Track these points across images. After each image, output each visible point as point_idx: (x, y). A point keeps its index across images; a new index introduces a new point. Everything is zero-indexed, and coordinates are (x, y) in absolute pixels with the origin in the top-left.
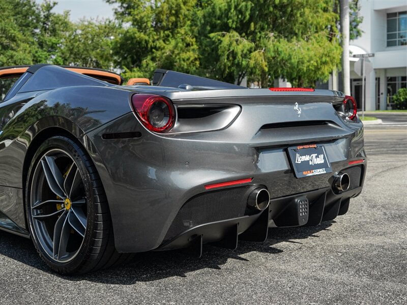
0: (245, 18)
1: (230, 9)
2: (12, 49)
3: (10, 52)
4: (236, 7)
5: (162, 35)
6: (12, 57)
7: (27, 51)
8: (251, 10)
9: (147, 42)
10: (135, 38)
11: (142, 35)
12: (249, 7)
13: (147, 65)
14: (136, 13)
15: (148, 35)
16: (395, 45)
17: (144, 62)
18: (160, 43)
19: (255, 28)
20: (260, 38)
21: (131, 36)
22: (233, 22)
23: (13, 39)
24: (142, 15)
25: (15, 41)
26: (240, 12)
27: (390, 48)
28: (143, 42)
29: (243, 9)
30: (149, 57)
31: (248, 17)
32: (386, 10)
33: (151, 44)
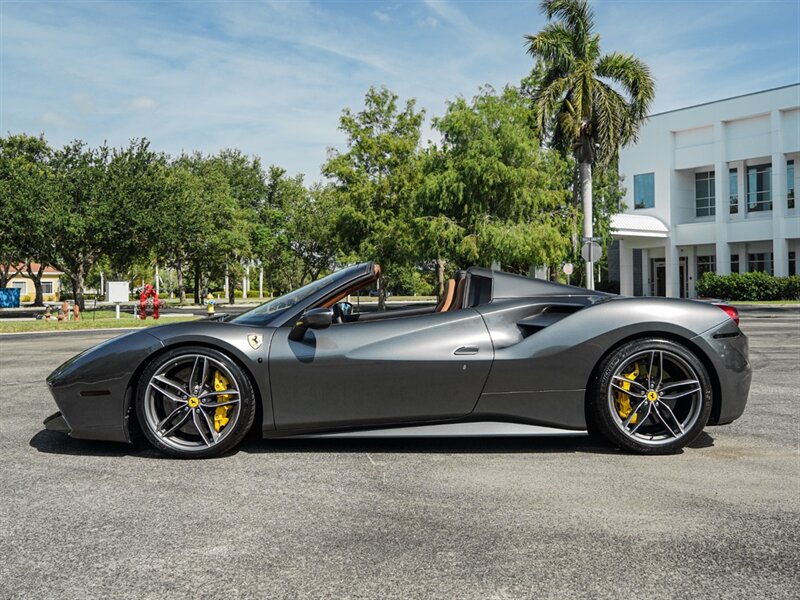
0: (458, 199)
1: (441, 190)
2: (227, 228)
3: (224, 231)
4: (448, 188)
5: (383, 214)
6: (226, 237)
7: (244, 230)
8: (464, 190)
9: (365, 222)
10: (352, 217)
11: (360, 214)
12: (461, 187)
13: (366, 249)
14: (353, 189)
15: (367, 215)
16: (707, 215)
17: (362, 245)
18: (380, 224)
19: (469, 211)
20: (474, 221)
21: (347, 215)
22: (444, 203)
23: (228, 217)
24: (361, 191)
25: (231, 218)
26: (453, 193)
27: (700, 219)
28: (361, 223)
29: (455, 189)
30: (367, 239)
31: (461, 197)
32: (694, 169)
33: (370, 224)
